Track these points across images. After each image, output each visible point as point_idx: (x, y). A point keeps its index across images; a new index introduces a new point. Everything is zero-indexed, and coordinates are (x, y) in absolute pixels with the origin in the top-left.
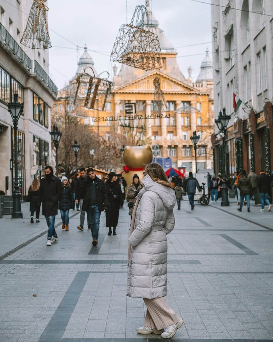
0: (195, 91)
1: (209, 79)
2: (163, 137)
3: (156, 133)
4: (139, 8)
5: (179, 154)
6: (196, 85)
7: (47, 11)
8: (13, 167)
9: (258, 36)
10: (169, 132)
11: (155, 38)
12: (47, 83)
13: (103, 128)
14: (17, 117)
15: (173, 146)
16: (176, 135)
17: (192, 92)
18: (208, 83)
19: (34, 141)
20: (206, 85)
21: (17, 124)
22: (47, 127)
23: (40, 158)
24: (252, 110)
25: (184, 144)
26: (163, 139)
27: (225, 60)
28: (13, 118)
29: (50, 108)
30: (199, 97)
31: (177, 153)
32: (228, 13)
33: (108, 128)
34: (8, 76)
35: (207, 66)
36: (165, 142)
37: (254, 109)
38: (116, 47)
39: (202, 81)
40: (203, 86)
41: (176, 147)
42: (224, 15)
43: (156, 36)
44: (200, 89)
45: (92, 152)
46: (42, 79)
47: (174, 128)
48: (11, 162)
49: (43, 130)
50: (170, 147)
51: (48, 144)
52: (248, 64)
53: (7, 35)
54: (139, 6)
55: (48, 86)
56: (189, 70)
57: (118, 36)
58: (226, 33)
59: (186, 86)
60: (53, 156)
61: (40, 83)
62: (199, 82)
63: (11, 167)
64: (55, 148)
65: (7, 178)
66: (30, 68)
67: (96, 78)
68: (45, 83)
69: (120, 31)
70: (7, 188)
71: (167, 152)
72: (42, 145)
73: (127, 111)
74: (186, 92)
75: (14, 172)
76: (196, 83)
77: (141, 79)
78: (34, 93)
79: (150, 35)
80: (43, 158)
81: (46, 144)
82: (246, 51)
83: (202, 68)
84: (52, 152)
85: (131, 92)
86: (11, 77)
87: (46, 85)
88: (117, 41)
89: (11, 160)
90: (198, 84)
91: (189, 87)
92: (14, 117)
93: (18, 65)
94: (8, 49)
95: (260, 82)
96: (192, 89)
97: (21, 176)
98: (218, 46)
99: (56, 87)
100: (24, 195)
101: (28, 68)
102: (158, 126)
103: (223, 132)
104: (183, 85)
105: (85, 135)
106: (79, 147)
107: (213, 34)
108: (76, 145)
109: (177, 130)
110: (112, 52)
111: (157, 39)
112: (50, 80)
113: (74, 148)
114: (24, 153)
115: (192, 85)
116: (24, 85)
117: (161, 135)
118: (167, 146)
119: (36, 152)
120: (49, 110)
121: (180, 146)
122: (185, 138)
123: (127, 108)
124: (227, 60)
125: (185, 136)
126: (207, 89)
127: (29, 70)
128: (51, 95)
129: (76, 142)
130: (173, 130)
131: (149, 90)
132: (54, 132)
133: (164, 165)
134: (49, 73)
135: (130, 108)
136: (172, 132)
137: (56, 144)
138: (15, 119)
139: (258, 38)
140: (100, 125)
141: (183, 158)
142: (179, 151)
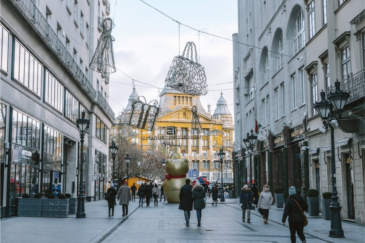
0: (213, 122)
1: (223, 113)
2: (189, 154)
3: (183, 152)
4: (189, 44)
5: (200, 167)
6: (213, 117)
7: (114, 41)
8: (78, 174)
9: (277, 75)
10: (193, 151)
11: (201, 69)
12: (107, 110)
13: (145, 146)
14: (84, 131)
15: (196, 161)
16: (198, 153)
17: (210, 122)
18: (222, 116)
19: (96, 153)
20: (221, 118)
21: (84, 138)
22: (106, 144)
23: (100, 167)
24: (270, 133)
25: (204, 160)
26: (189, 156)
27: (244, 96)
28: (80, 133)
29: (109, 129)
30: (216, 126)
31: (198, 166)
32: (248, 60)
33: (149, 146)
34: (77, 102)
35: (222, 104)
36: (190, 158)
37: (271, 132)
38: (170, 74)
39: (218, 114)
40: (219, 118)
41: (198, 161)
42: (245, 62)
43: (202, 67)
44: (216, 120)
45: (139, 164)
46: (104, 107)
47: (197, 147)
48: (78, 169)
49: (102, 146)
50: (194, 161)
51: (106, 156)
52: (266, 98)
53: (78, 69)
54: (190, 42)
55: (108, 112)
56: (209, 106)
57: (172, 66)
58: (245, 75)
59: (206, 118)
60: (109, 166)
61: (101, 109)
62: (216, 115)
63: (77, 174)
64: (112, 160)
65: (73, 183)
66: (95, 97)
67: (147, 105)
68: (106, 109)
69: (174, 61)
70: (73, 191)
71: (191, 165)
72: (101, 157)
73: (168, 133)
74: (206, 122)
75: (79, 178)
76: (213, 116)
77: (176, 111)
78: (97, 116)
79: (198, 67)
80: (102, 168)
81: (104, 156)
82: (264, 87)
83: (218, 105)
84: (109, 163)
85: (166, 121)
86: (80, 103)
87: (106, 112)
88: (170, 69)
89: (77, 168)
90: (215, 117)
91: (208, 119)
92: (81, 131)
93: (85, 94)
94: (79, 80)
95: (277, 111)
96: (210, 120)
97: (85, 181)
98: (239, 85)
99: (114, 113)
100: (87, 196)
101: (93, 97)
102: (185, 146)
103: (250, 149)
104: (204, 117)
105: (134, 151)
106: (130, 159)
107: (235, 76)
108: (128, 157)
109: (199, 149)
110: (166, 79)
111: (203, 69)
112: (109, 108)
113: (126, 160)
114: (87, 163)
115: (210, 118)
116: (90, 110)
117: (187, 153)
118: (191, 160)
119: (97, 162)
120: (108, 130)
121: (201, 161)
122: (205, 156)
123: (168, 131)
124: (246, 95)
125: (205, 154)
126: (221, 120)
127: (94, 99)
128: (109, 119)
129: (128, 156)
130: (196, 149)
131: (179, 120)
132: (112, 147)
133: (192, 174)
134: (108, 102)
135: (171, 130)
136: (195, 151)
137: (113, 156)
138: (82, 133)
139: (276, 76)
140: (143, 144)
141: (202, 170)
142: (200, 165)
